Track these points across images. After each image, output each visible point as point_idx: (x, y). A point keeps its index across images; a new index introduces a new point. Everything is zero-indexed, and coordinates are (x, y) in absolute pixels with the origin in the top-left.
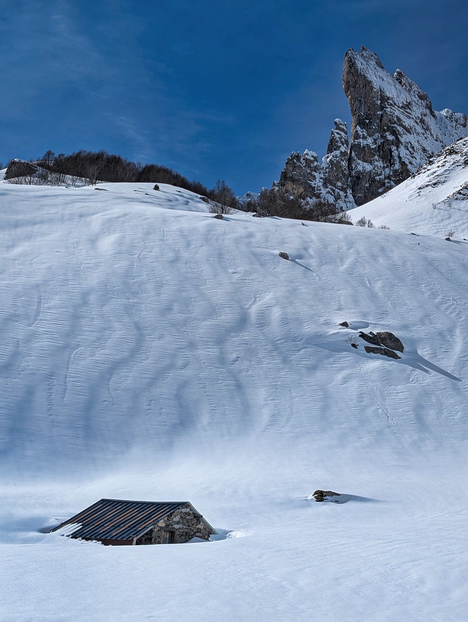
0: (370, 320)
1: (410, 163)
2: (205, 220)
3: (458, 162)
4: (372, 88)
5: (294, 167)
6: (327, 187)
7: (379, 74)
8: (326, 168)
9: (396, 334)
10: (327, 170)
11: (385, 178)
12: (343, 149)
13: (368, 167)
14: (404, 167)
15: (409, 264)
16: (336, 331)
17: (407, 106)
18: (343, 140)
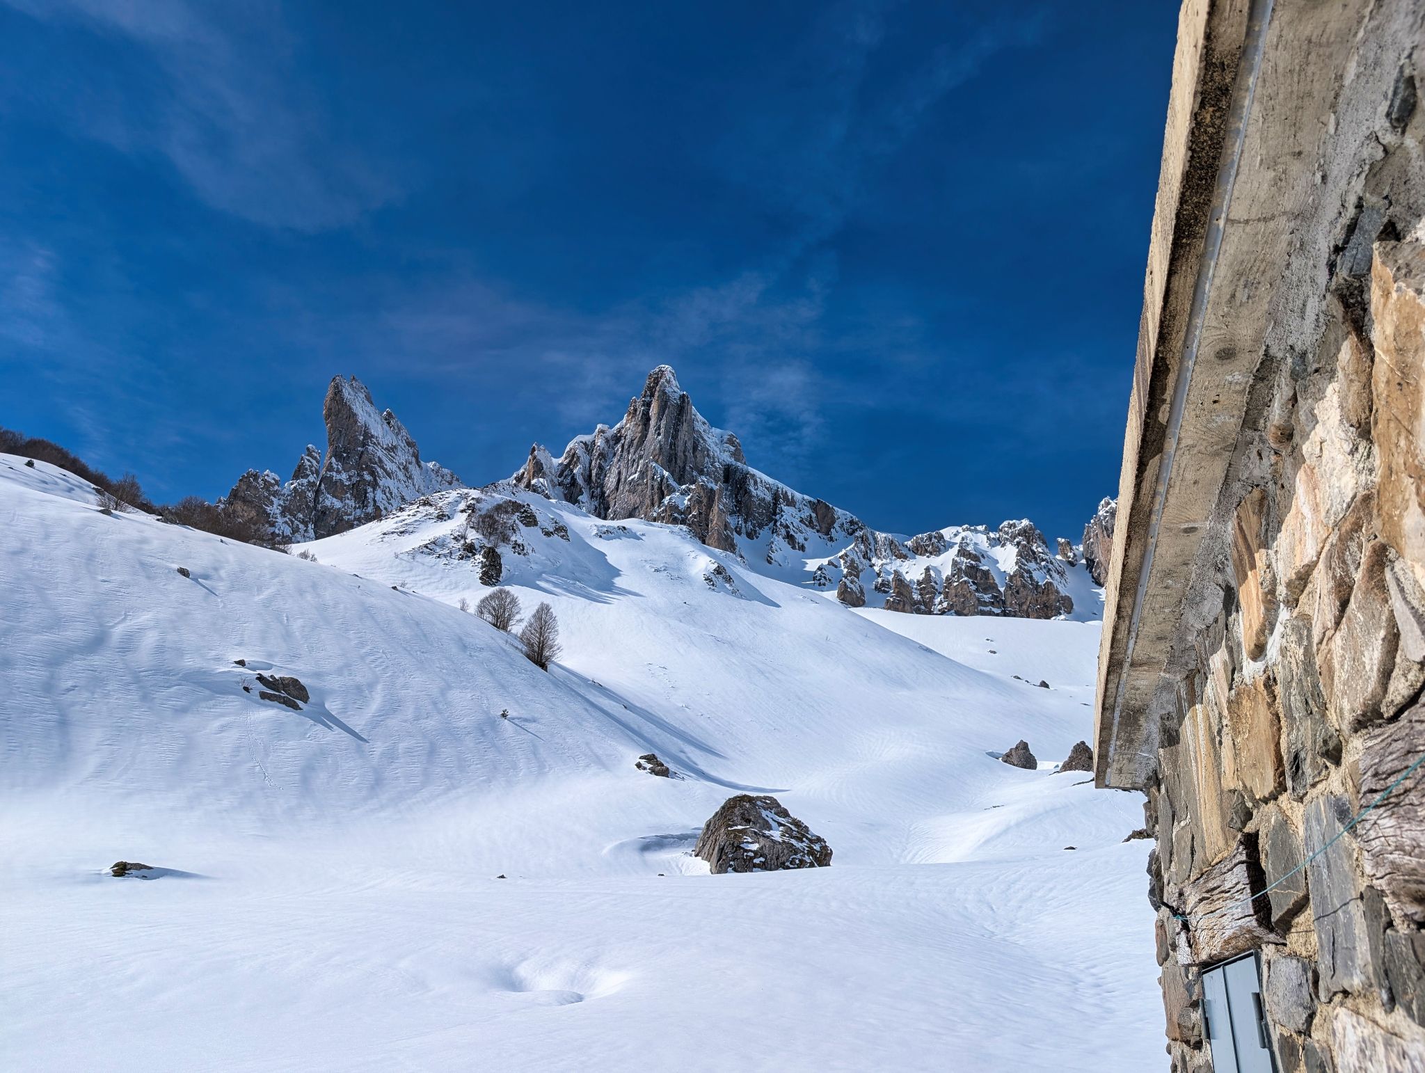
0: (276, 661)
1: (386, 509)
2: (84, 512)
3: (431, 514)
4: (356, 422)
5: (249, 486)
6: (285, 517)
7: (366, 408)
8: (288, 495)
9: (302, 681)
10: (289, 498)
11: (355, 519)
12: (311, 479)
13: (338, 504)
14: (378, 512)
15: (342, 606)
16: (226, 669)
17: (392, 449)
18: (313, 469)
